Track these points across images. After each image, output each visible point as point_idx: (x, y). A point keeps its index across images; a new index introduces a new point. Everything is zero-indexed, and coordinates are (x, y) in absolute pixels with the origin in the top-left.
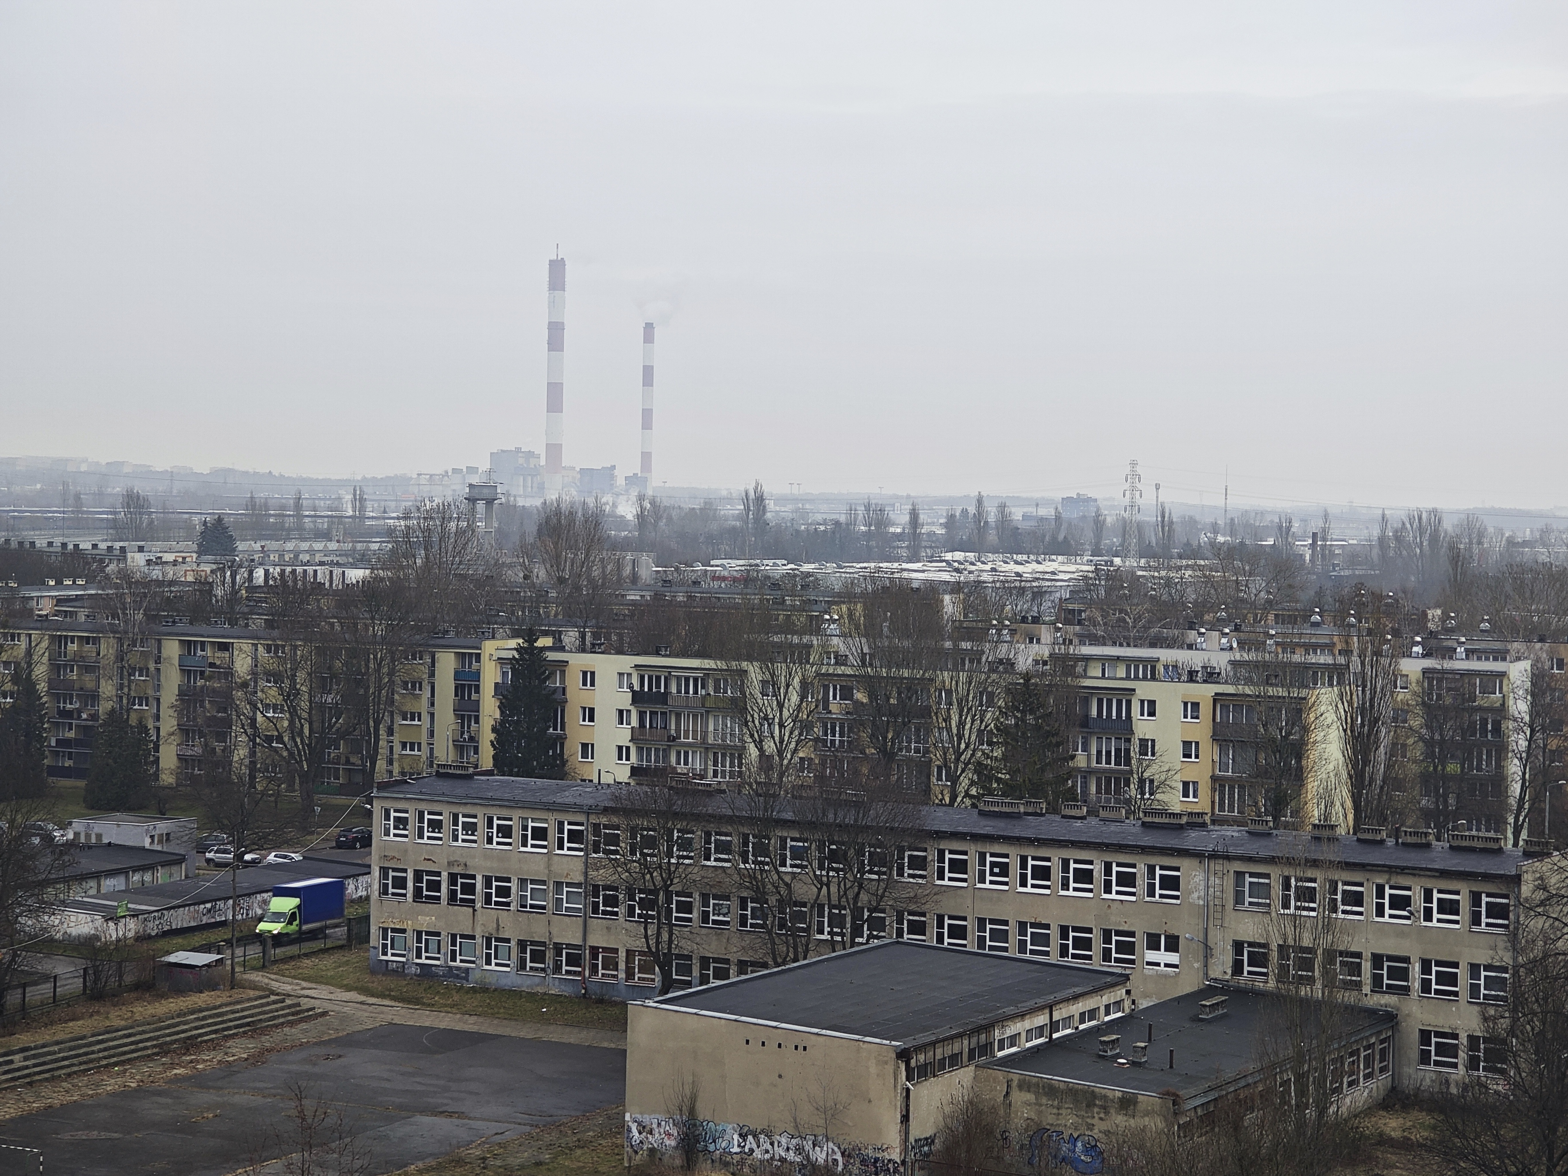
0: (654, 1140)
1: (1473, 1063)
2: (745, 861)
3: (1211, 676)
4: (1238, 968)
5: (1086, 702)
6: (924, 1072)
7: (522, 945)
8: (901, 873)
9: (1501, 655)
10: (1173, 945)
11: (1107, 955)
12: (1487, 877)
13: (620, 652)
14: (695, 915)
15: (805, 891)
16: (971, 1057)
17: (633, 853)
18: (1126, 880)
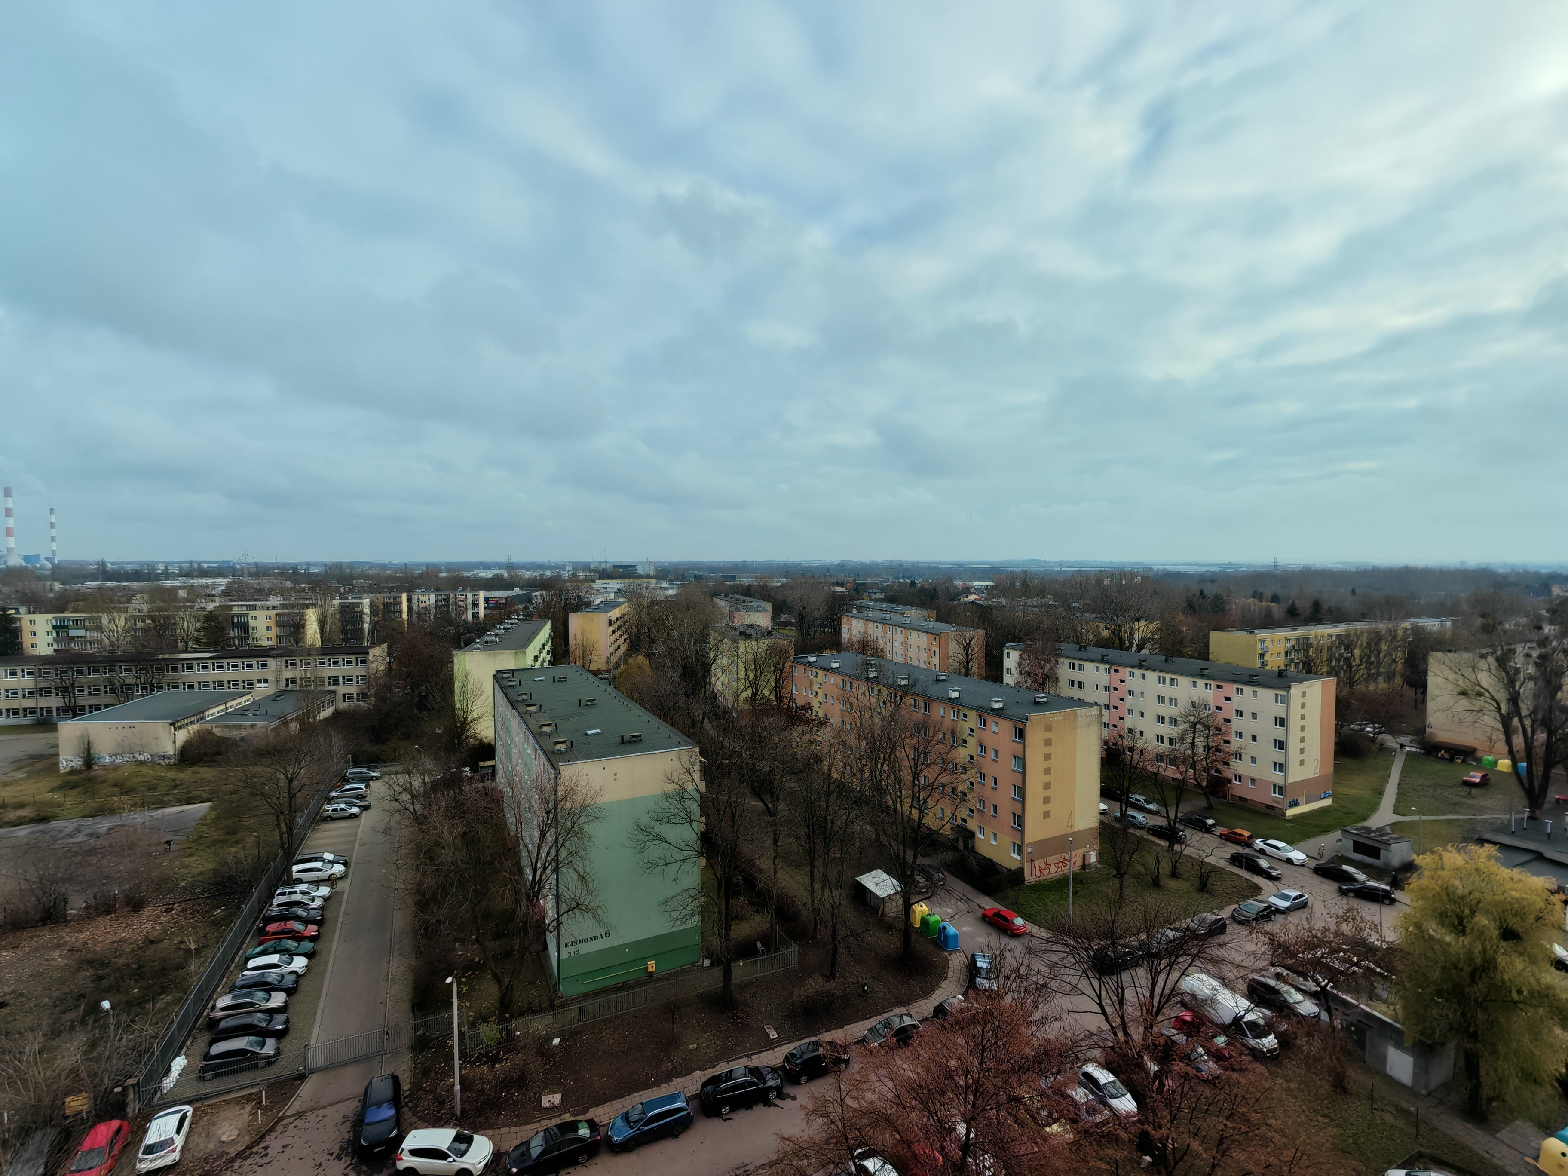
0: (72, 764)
1: (358, 700)
2: (105, 673)
3: (274, 608)
4: (287, 685)
5: (233, 617)
6: (180, 728)
7: (8, 710)
8: (168, 672)
9: (361, 598)
10: (266, 681)
11: (244, 687)
12: (359, 654)
13: (46, 613)
14: (86, 692)
15: (130, 680)
16: (198, 721)
17: (57, 675)
18: (250, 666)
